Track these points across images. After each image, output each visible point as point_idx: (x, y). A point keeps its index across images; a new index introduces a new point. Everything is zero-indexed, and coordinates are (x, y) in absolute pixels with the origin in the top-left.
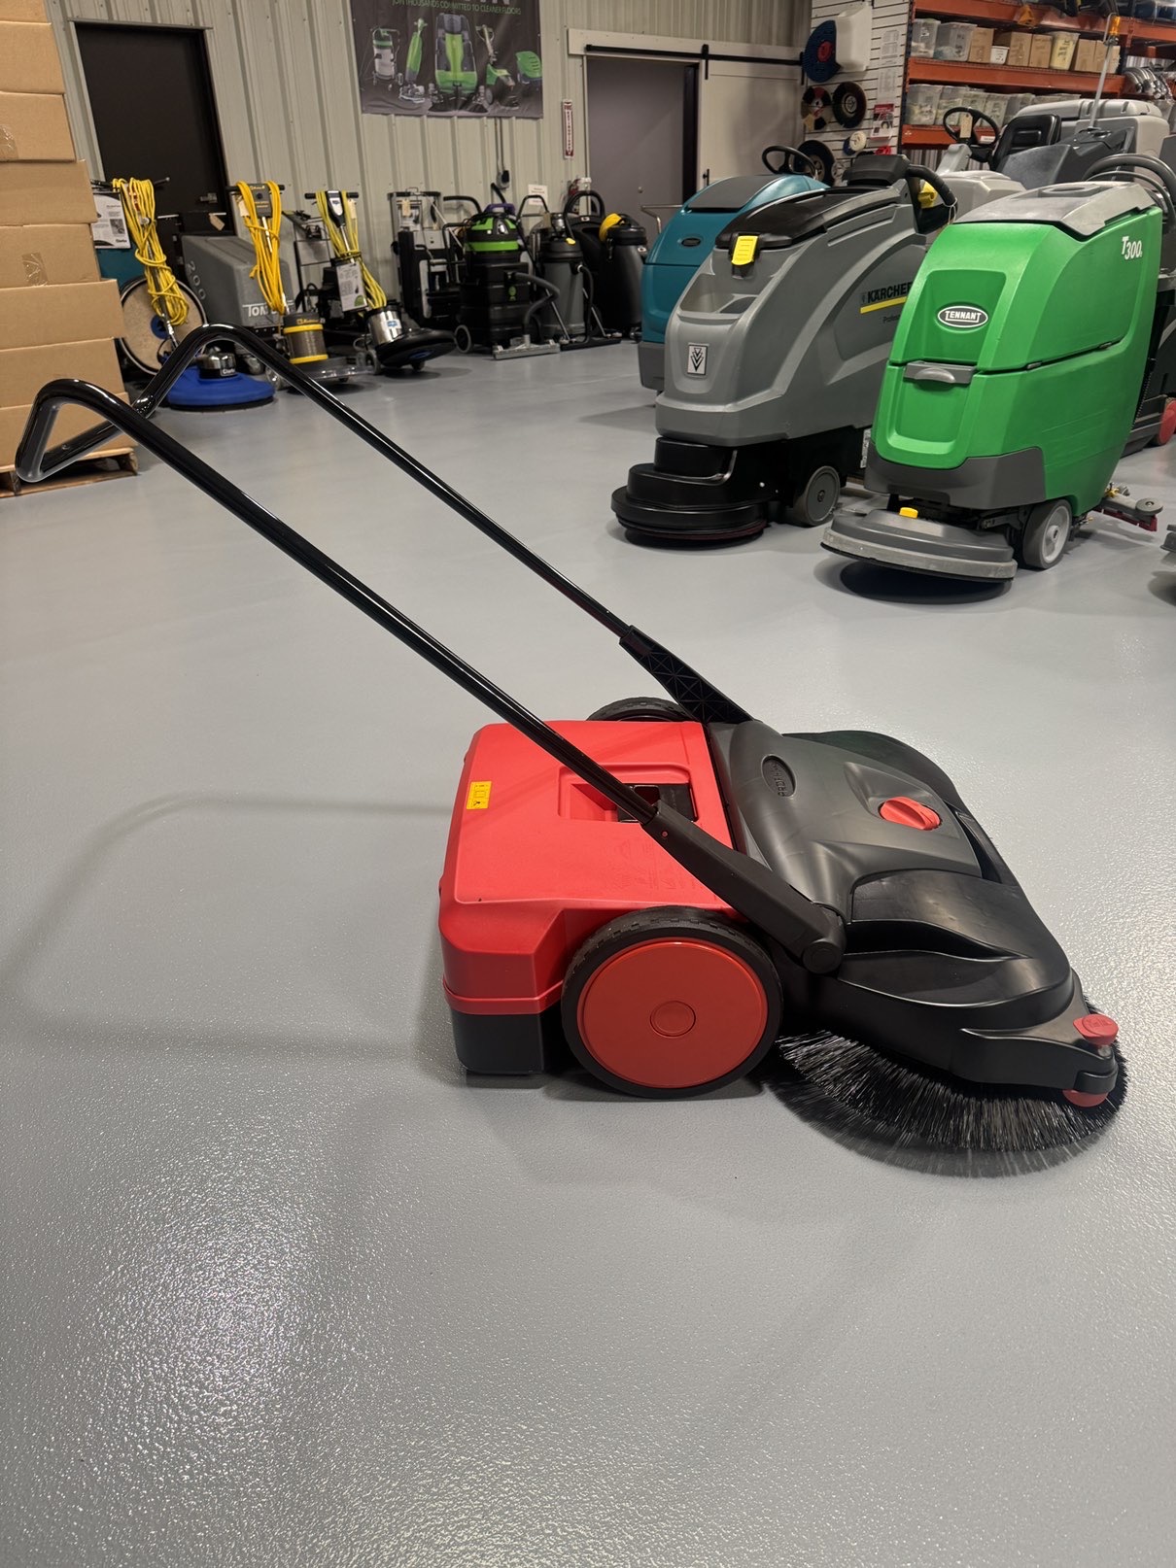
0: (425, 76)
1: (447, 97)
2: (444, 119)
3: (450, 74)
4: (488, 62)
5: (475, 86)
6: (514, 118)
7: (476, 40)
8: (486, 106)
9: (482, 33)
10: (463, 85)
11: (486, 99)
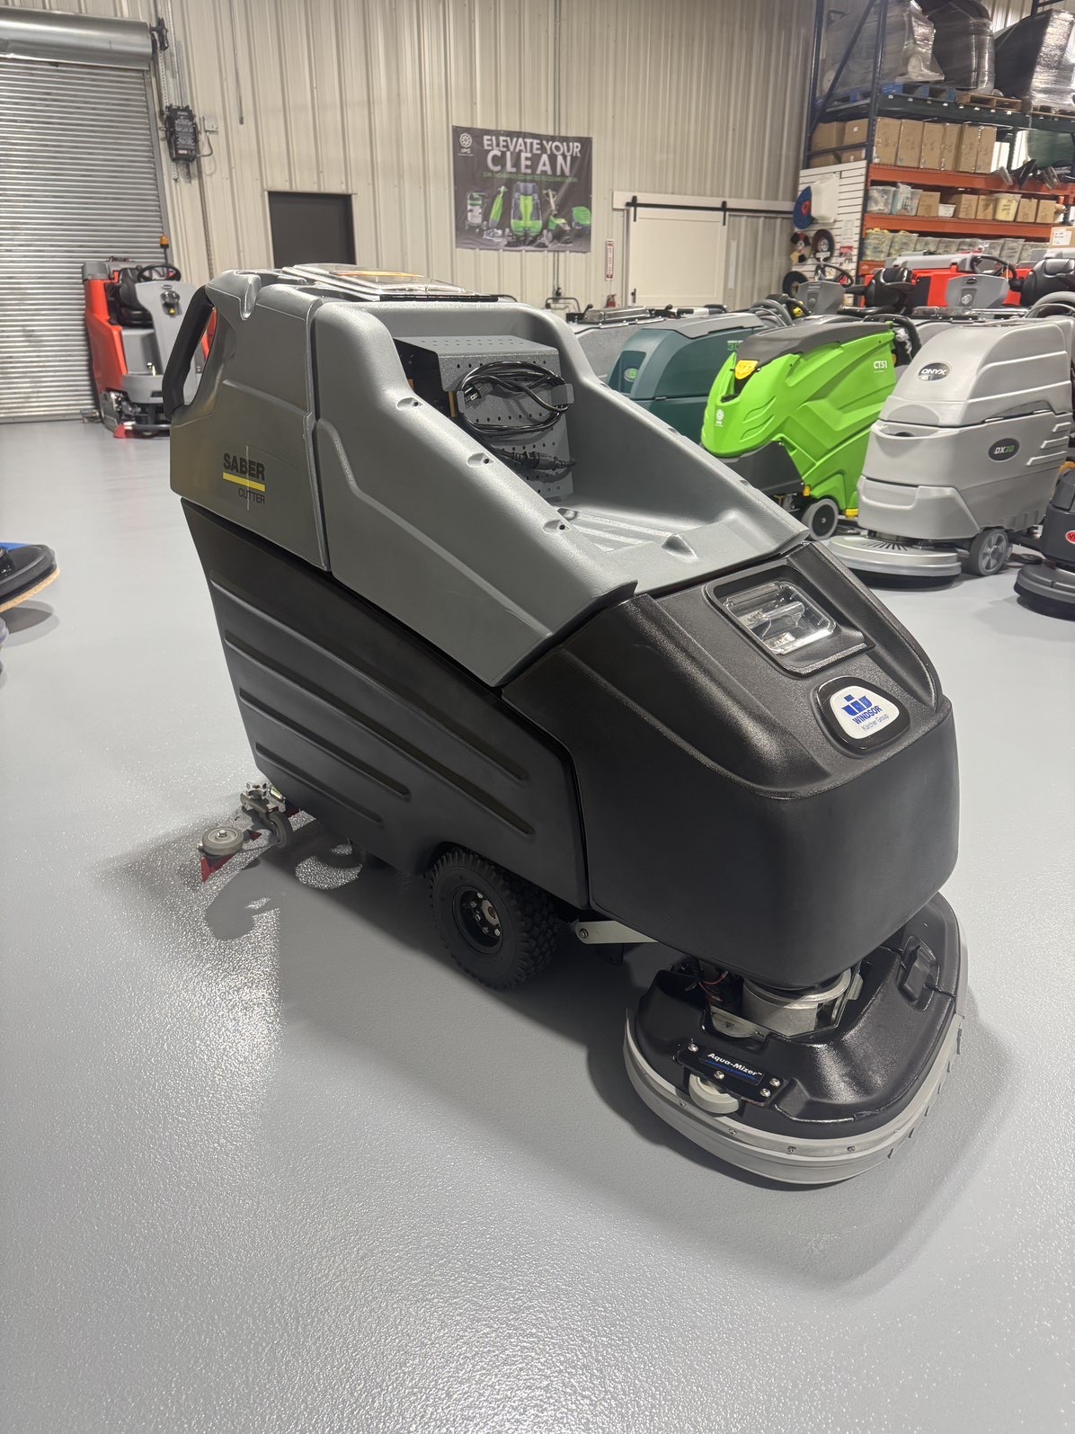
0: (504, 223)
1: (518, 237)
2: (514, 253)
3: (522, 222)
4: (551, 214)
5: (540, 230)
6: (568, 252)
7: (543, 200)
8: (547, 243)
9: (547, 195)
10: (532, 230)
11: (547, 238)
